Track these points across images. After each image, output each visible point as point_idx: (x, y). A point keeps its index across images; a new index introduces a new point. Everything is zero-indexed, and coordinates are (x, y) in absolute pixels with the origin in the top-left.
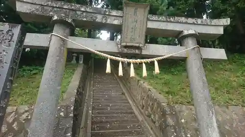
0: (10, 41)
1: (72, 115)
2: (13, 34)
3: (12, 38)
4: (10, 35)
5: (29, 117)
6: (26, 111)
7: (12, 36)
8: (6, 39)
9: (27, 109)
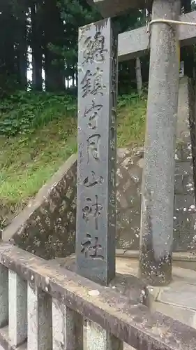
0: (101, 52)
1: (191, 157)
2: (104, 38)
3: (103, 46)
4: (100, 41)
5: (132, 163)
6: (127, 155)
7: (102, 41)
8: (97, 49)
9: (127, 152)
